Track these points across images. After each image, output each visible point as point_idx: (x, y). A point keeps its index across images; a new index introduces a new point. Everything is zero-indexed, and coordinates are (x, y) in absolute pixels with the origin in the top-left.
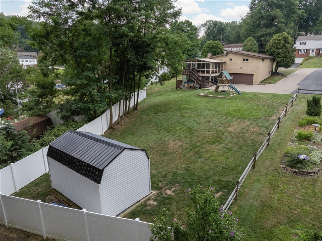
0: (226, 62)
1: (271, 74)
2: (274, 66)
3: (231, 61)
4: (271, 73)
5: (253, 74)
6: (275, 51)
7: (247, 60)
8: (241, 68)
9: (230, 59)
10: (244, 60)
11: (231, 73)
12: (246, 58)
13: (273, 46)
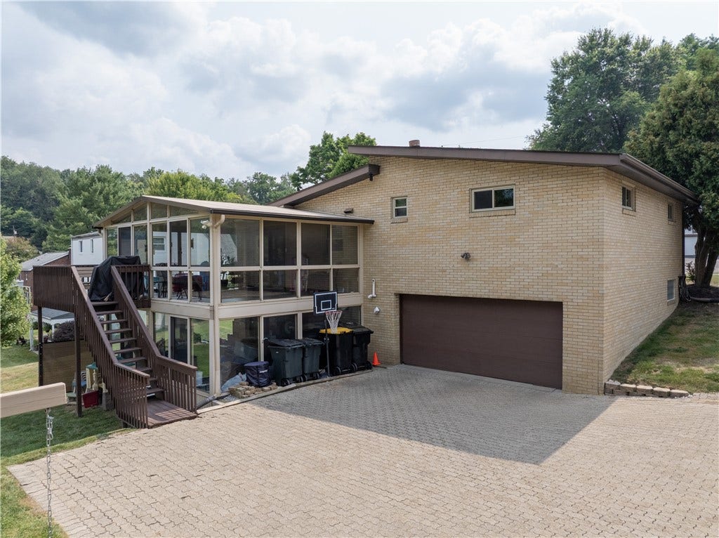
0: (372, 222)
1: (675, 298)
2: (691, 244)
3: (405, 214)
4: (675, 291)
5: (559, 306)
6: (697, 155)
7: (504, 199)
8: (466, 257)
9: (398, 203)
10: (482, 200)
11: (404, 291)
12: (492, 182)
13: (671, 127)
